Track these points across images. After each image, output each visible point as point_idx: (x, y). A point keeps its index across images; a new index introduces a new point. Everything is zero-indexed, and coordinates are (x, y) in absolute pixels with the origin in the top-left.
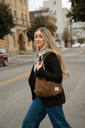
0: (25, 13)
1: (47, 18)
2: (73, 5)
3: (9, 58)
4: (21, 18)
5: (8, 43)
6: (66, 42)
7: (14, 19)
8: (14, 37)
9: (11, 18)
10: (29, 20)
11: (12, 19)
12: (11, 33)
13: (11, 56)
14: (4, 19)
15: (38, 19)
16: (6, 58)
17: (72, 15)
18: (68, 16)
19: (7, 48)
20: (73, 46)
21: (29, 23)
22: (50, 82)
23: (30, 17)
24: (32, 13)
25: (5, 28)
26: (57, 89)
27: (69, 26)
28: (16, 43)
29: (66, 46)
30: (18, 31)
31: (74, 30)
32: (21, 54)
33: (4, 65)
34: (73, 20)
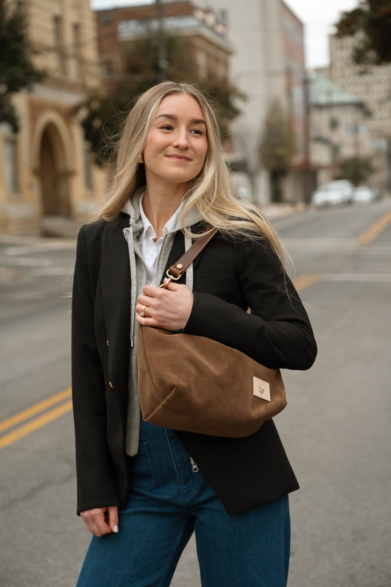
0: (70, 17)
6: (277, 175)
24: (106, 19)
28: (27, 177)
29: (277, 197)
30: (36, 109)
32: (48, 235)
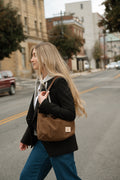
0: (39, 21)
1: (71, 27)
2: (107, 10)
3: (17, 84)
4: (34, 27)
5: (16, 62)
6: (98, 61)
7: (24, 29)
8: (24, 54)
9: (20, 27)
10: (45, 30)
11: (21, 29)
12: (20, 49)
13: (20, 81)
14: (10, 29)
15: (58, 29)
16: (13, 84)
17: (107, 23)
18: (100, 24)
19: (15, 69)
20: (108, 67)
21: (46, 35)
22: (59, 120)
23: (48, 26)
24: (49, 21)
25: (11, 42)
26: (68, 129)
27: (102, 38)
29: (98, 67)
30: (30, 45)
31: (109, 44)
33: (11, 94)
34: (107, 31)
